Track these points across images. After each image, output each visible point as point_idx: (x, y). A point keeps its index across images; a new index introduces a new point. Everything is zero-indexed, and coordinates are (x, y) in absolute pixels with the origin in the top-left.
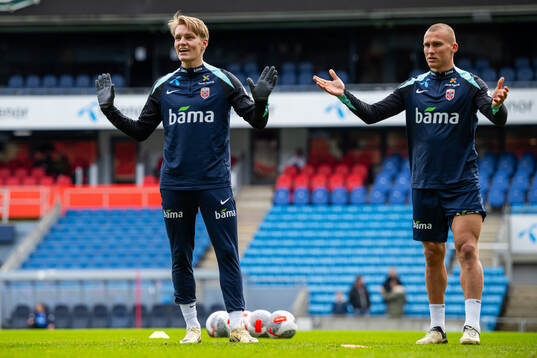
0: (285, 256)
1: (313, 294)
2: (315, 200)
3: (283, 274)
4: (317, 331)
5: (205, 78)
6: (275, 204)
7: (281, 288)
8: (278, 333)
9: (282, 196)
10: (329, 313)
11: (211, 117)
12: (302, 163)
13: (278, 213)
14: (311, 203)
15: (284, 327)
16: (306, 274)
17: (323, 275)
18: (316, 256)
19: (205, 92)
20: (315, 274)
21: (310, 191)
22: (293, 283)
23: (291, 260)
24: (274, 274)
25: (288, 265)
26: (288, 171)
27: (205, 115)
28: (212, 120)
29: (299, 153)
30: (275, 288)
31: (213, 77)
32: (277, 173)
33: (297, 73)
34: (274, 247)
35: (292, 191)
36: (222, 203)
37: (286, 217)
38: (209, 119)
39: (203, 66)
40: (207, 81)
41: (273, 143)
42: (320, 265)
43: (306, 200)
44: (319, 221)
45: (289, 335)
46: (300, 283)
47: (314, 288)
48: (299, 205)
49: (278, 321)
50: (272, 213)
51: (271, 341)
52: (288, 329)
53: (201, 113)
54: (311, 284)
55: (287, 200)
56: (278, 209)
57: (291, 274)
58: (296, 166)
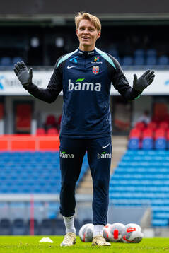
0: (135, 186)
1: (155, 212)
2: (157, 147)
3: (134, 198)
4: (157, 238)
5: (96, 59)
6: (129, 148)
7: (133, 208)
8: (130, 239)
9: (134, 143)
10: (166, 225)
11: (99, 88)
12: (148, 120)
13: (131, 156)
14: (154, 149)
15: (134, 235)
16: (151, 199)
17: (162, 199)
18: (158, 186)
19: (96, 70)
20: (157, 198)
21: (154, 140)
22: (141, 205)
23: (140, 189)
24: (128, 198)
25: (137, 192)
26: (138, 125)
27: (95, 86)
28: (99, 90)
29: (146, 113)
30: (128, 208)
31: (101, 59)
32: (131, 127)
33: (145, 57)
34: (128, 179)
35: (141, 140)
36: (104, 148)
37: (136, 158)
38: (98, 89)
39: (95, 50)
40: (97, 61)
41: (128, 107)
42: (160, 192)
43: (151, 147)
44: (160, 161)
45: (137, 240)
46: (146, 204)
47: (156, 208)
48: (146, 149)
49: (130, 231)
50: (127, 155)
51: (125, 245)
52: (137, 236)
53: (92, 84)
54: (154, 205)
55: (138, 146)
56: (131, 153)
57: (140, 198)
58: (144, 122)
